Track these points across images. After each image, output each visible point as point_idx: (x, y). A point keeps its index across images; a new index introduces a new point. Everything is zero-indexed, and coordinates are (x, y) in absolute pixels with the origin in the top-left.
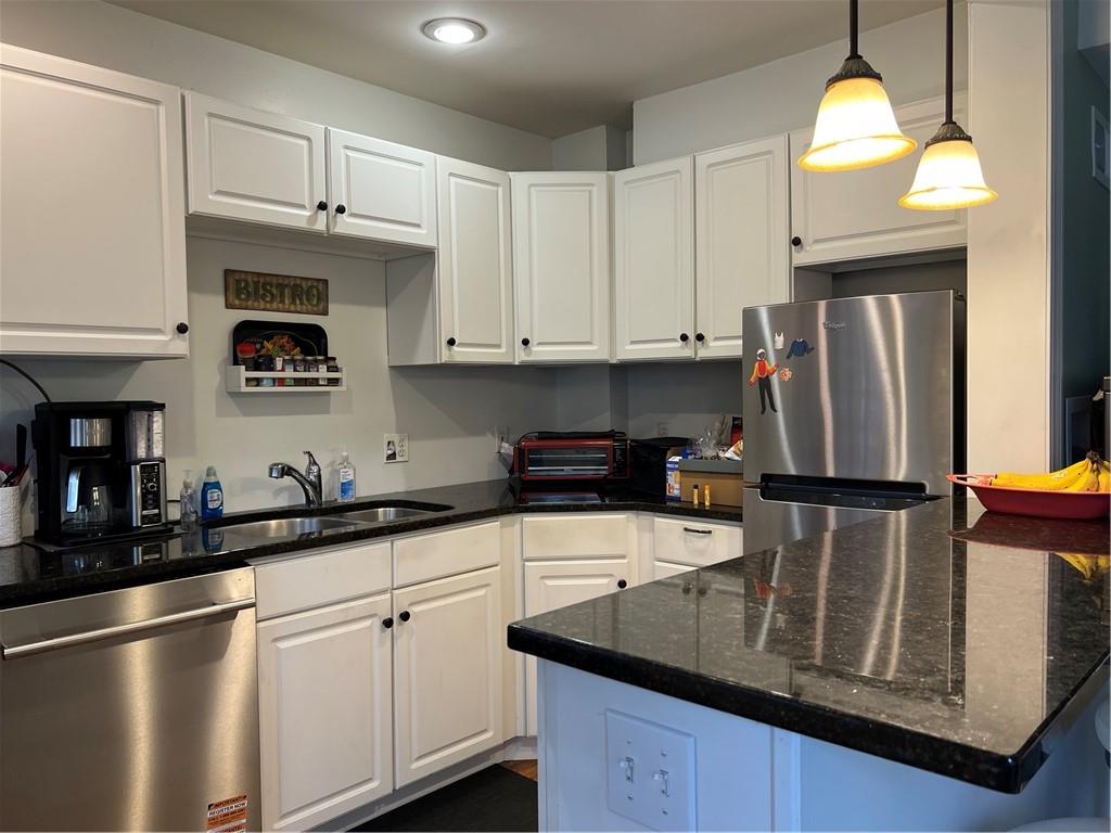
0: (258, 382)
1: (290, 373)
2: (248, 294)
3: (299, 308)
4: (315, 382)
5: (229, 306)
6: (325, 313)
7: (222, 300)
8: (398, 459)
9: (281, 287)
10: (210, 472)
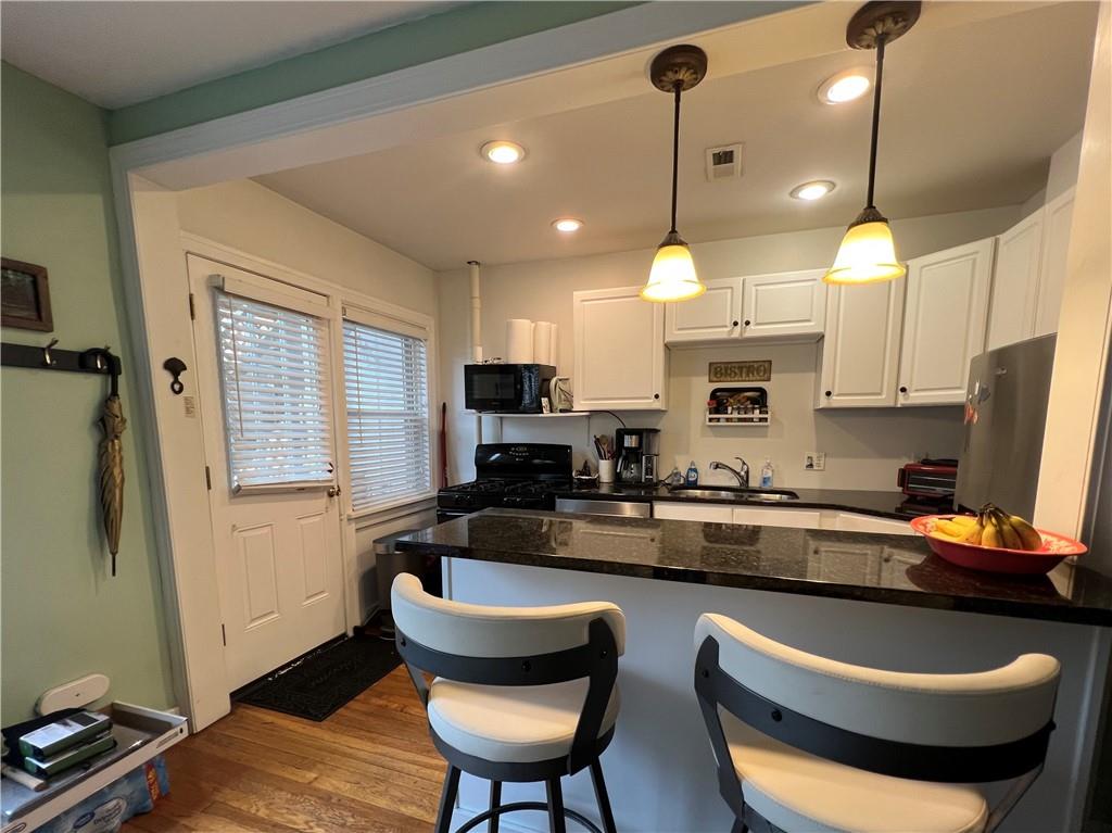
0: (718, 420)
1: (735, 415)
2: (722, 374)
3: (751, 378)
4: (751, 420)
5: (710, 381)
6: (769, 380)
7: (707, 378)
8: (815, 468)
9: (741, 368)
10: (692, 463)
